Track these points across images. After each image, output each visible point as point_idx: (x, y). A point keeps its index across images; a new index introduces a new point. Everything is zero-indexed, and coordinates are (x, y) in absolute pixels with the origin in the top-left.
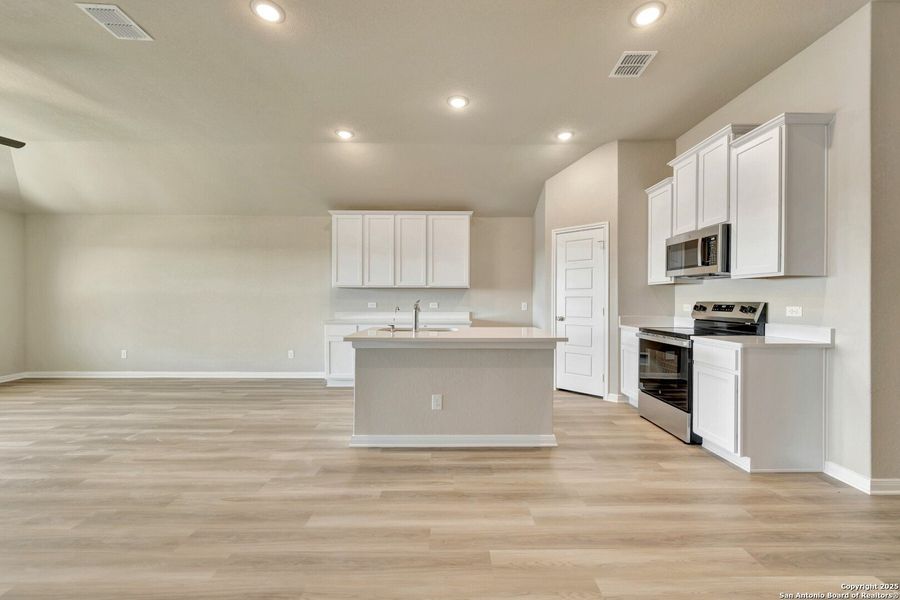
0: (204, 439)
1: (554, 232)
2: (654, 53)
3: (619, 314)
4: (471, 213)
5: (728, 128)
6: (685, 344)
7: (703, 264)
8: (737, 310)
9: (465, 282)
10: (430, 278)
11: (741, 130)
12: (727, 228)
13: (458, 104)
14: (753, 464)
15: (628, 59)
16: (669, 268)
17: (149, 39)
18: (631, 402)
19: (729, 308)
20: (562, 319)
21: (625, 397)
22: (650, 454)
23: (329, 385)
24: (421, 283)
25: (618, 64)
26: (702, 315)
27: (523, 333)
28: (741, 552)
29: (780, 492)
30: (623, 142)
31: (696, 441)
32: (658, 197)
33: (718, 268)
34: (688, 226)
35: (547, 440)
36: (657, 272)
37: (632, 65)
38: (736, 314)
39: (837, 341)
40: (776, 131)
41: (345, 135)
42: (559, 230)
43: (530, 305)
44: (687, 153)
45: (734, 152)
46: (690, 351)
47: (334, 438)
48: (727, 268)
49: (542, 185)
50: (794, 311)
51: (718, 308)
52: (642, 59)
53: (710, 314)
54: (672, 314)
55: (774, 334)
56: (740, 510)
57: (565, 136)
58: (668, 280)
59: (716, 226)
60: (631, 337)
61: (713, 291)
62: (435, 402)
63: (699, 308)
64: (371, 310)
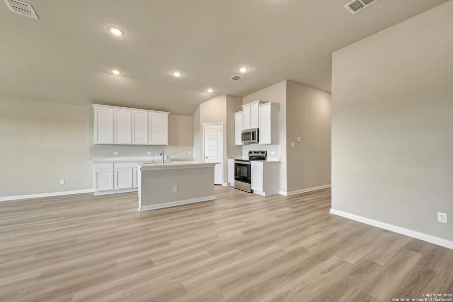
0: (51, 223)
1: (204, 124)
2: (242, 77)
3: (227, 155)
4: (168, 113)
5: (258, 101)
6: (249, 163)
7: (253, 139)
8: (260, 153)
9: (166, 142)
10: (150, 141)
11: (262, 102)
12: (258, 130)
13: (177, 74)
14: (266, 194)
15: (236, 77)
16: (242, 140)
17: (37, 18)
18: (231, 185)
19: (258, 152)
20: (207, 158)
21: (229, 183)
22: (239, 197)
23: (95, 195)
24: (145, 143)
25: (233, 77)
26: (251, 155)
27: (189, 163)
28: (266, 209)
29: (271, 199)
30: (228, 96)
31: (252, 191)
32: (238, 116)
33: (256, 141)
34: (247, 127)
35: (213, 197)
36: (239, 141)
37: (236, 78)
38: (260, 154)
39: (281, 161)
40: (269, 106)
41: (116, 72)
42: (205, 124)
43: (192, 153)
44: (247, 105)
45: (260, 108)
46: (250, 165)
47: (127, 211)
48: (258, 141)
49: (199, 105)
50: (272, 153)
51: (255, 152)
52: (240, 78)
53: (253, 154)
54: (242, 155)
55: (269, 159)
56: (265, 203)
57: (210, 91)
58: (242, 144)
59: (255, 129)
60: (231, 163)
61: (254, 147)
62: (175, 189)
63: (250, 153)
64: (115, 156)
